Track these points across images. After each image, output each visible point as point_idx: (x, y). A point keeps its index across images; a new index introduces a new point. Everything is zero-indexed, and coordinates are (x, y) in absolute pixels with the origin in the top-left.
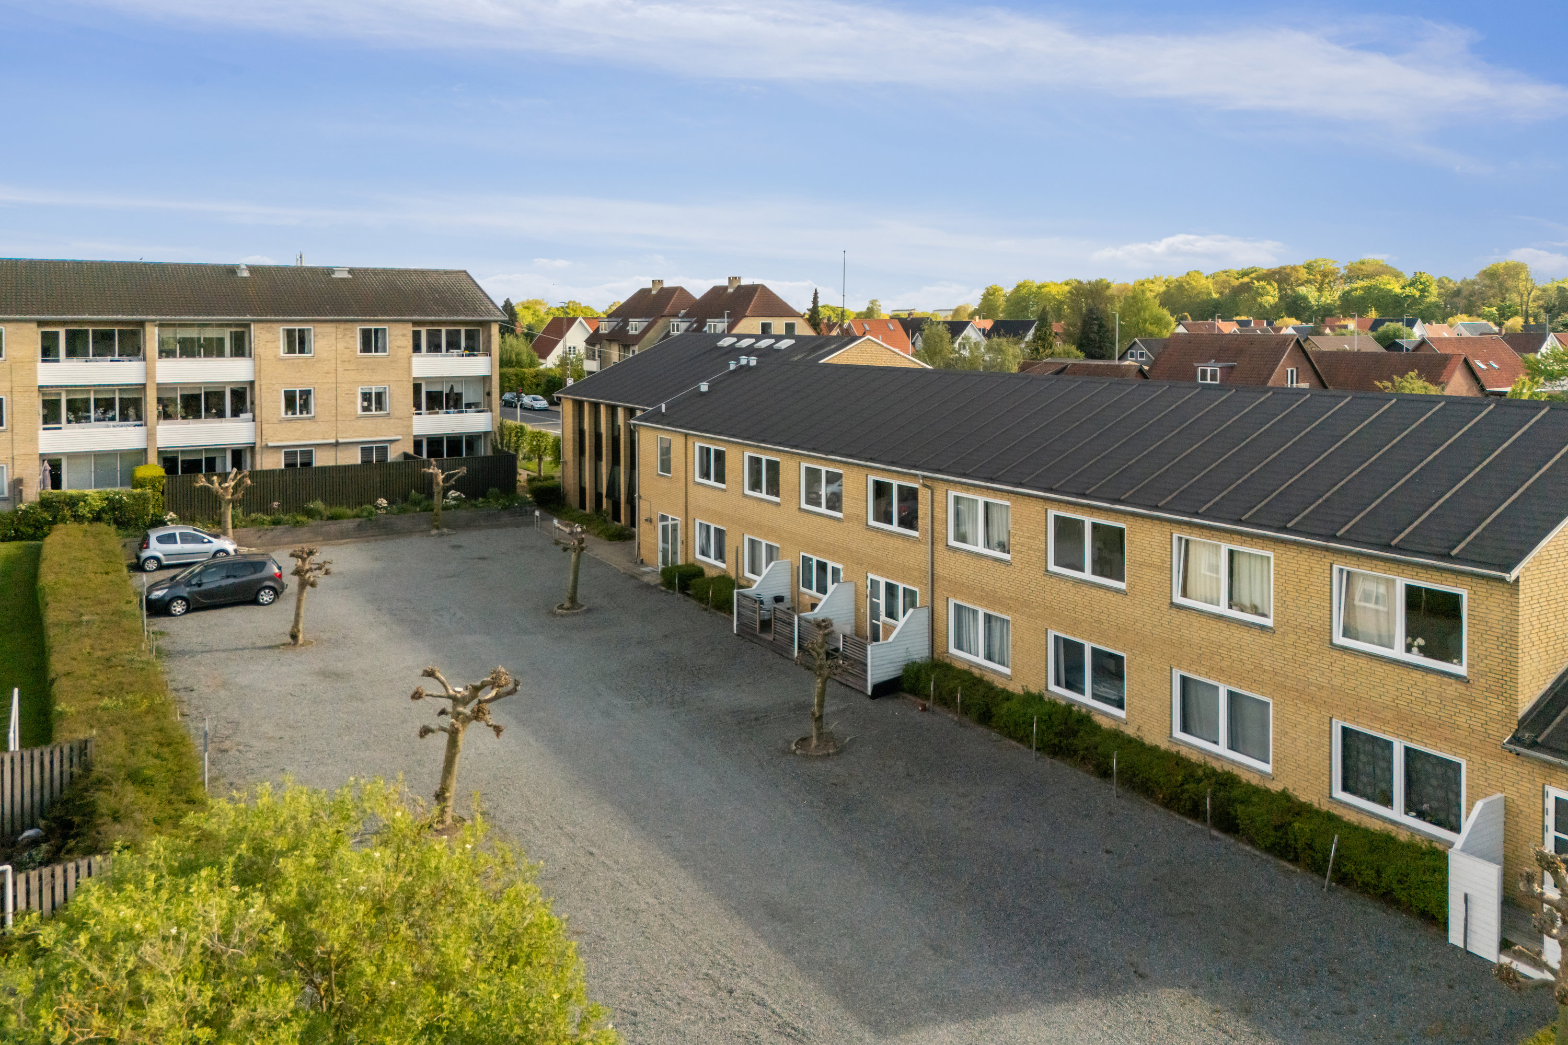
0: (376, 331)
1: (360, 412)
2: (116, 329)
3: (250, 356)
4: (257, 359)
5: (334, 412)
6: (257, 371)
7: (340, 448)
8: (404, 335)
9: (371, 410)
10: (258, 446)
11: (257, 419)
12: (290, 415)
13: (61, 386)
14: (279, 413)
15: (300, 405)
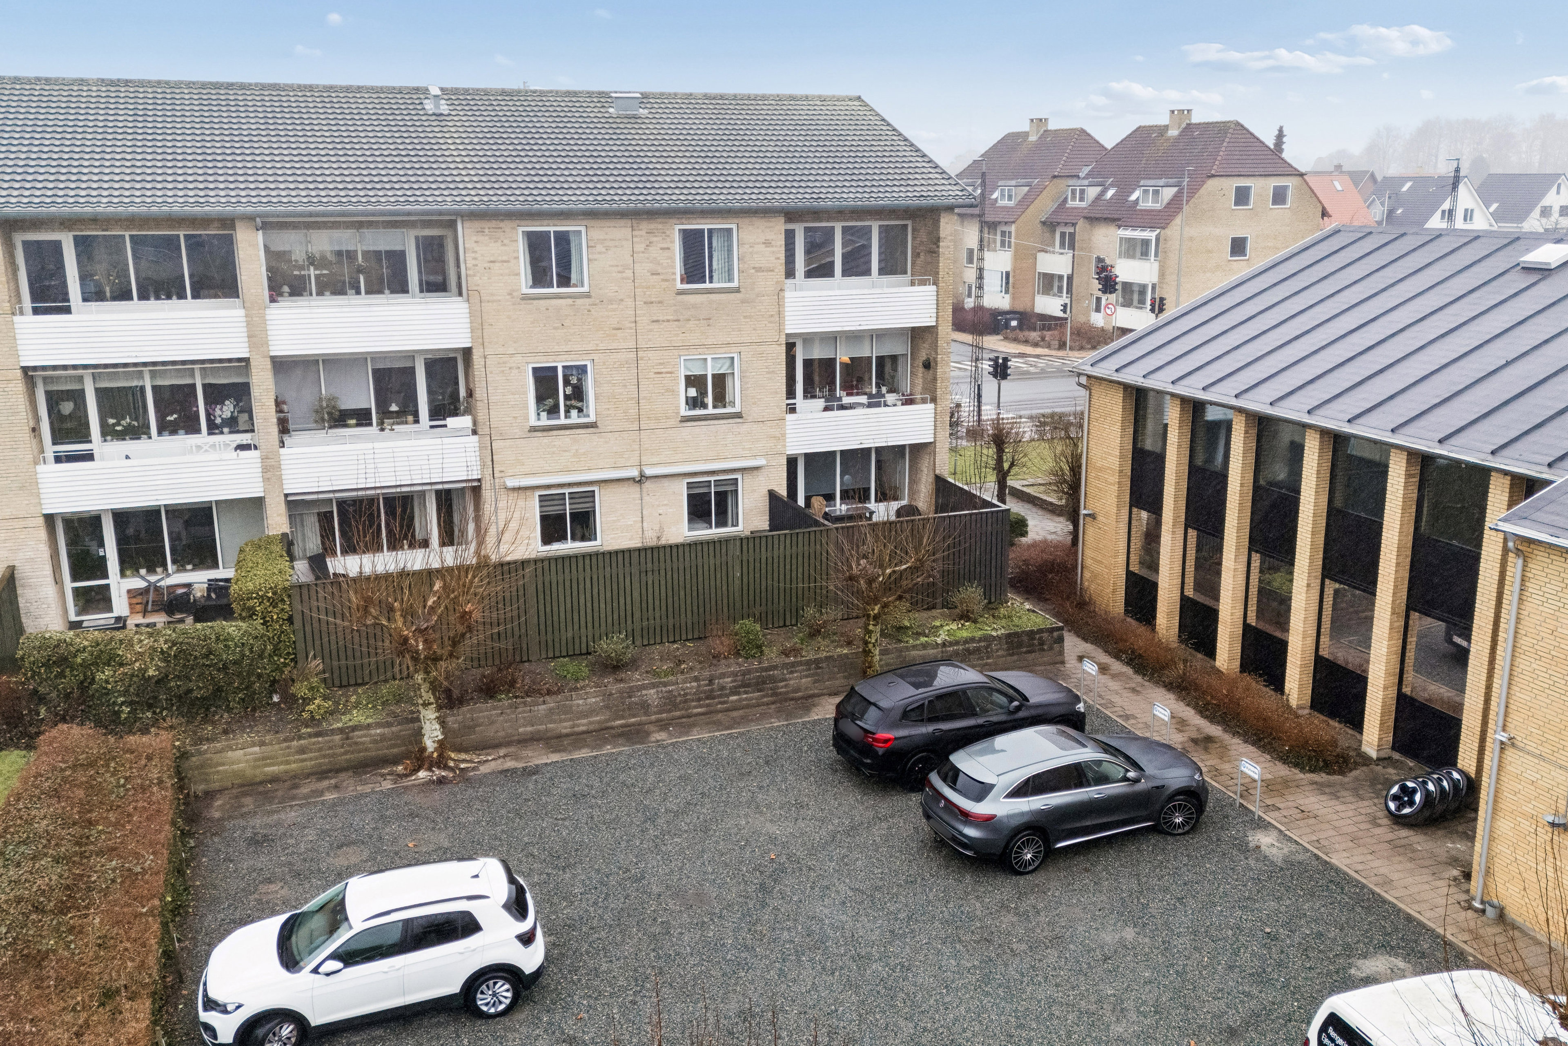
0: (710, 231)
1: (684, 411)
2: (182, 234)
3: (460, 294)
4: (475, 299)
5: (633, 412)
6: (478, 324)
7: (648, 485)
8: (767, 243)
9: (704, 406)
10: (486, 486)
11: (483, 430)
12: (545, 421)
13: (85, 367)
14: (527, 418)
15: (567, 397)
